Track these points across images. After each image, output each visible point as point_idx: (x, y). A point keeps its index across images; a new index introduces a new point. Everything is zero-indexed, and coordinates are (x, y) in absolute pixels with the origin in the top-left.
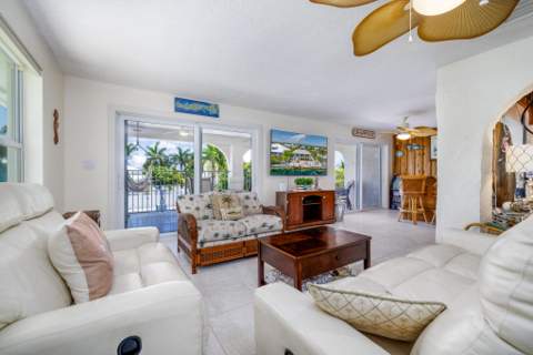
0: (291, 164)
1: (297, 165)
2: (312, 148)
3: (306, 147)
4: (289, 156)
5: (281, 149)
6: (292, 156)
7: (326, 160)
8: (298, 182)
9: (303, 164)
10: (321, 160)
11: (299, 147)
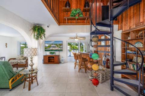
0: (50, 49)
1: (52, 49)
2: (57, 44)
3: (55, 44)
4: (49, 47)
5: (47, 45)
6: (50, 47)
7: (62, 47)
8: (50, 53)
9: (54, 49)
10: (60, 47)
11: (53, 44)
